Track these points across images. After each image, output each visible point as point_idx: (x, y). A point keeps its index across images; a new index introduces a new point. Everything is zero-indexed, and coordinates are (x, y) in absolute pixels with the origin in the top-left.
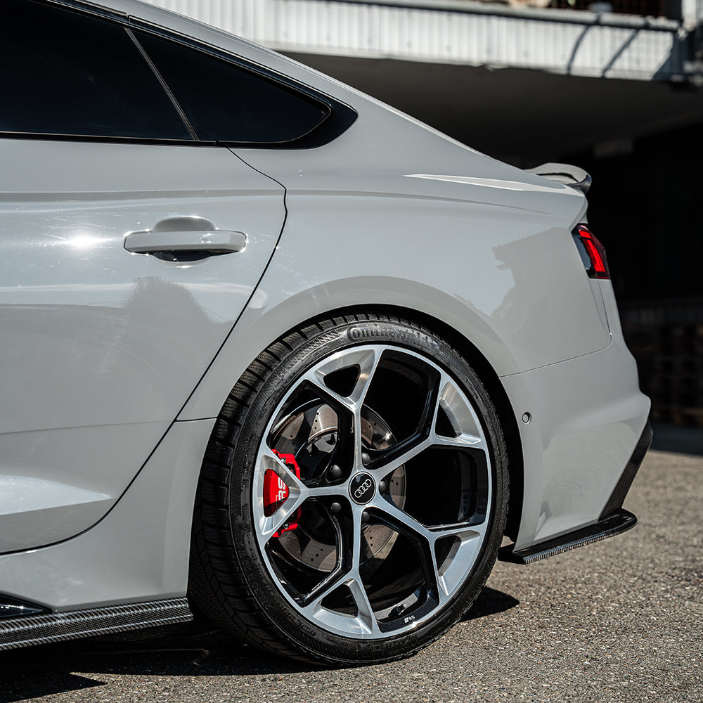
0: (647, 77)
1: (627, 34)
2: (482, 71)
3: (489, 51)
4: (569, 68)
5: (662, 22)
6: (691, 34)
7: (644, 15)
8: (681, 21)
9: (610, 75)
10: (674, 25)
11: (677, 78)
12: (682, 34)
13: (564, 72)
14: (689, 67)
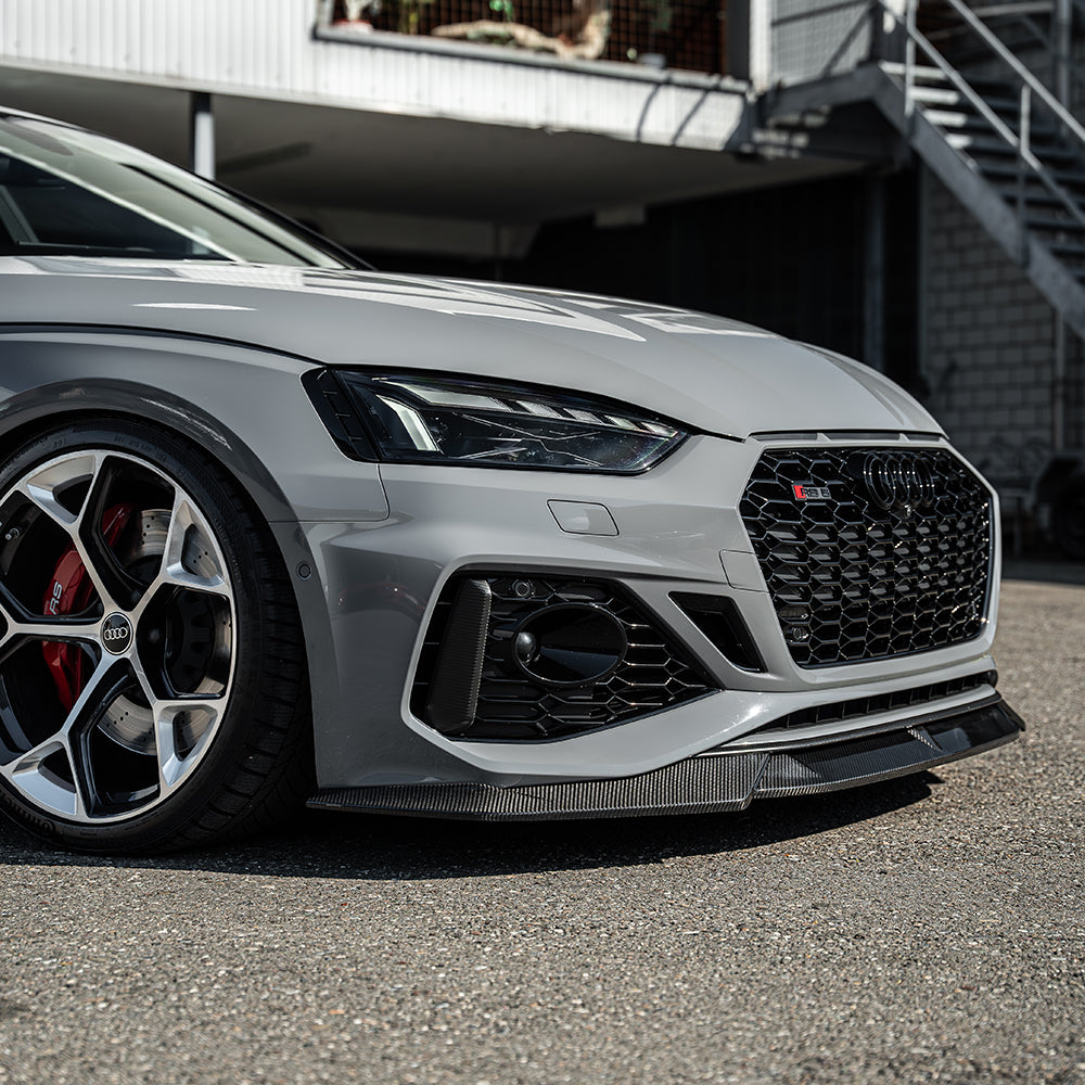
0: (718, 147)
1: (695, 96)
2: (542, 133)
3: (547, 110)
4: (639, 133)
5: (728, 83)
6: (762, 98)
7: (711, 72)
8: (750, 82)
9: (681, 142)
10: (742, 86)
11: (747, 148)
12: (751, 98)
13: (633, 138)
14: (759, 136)
